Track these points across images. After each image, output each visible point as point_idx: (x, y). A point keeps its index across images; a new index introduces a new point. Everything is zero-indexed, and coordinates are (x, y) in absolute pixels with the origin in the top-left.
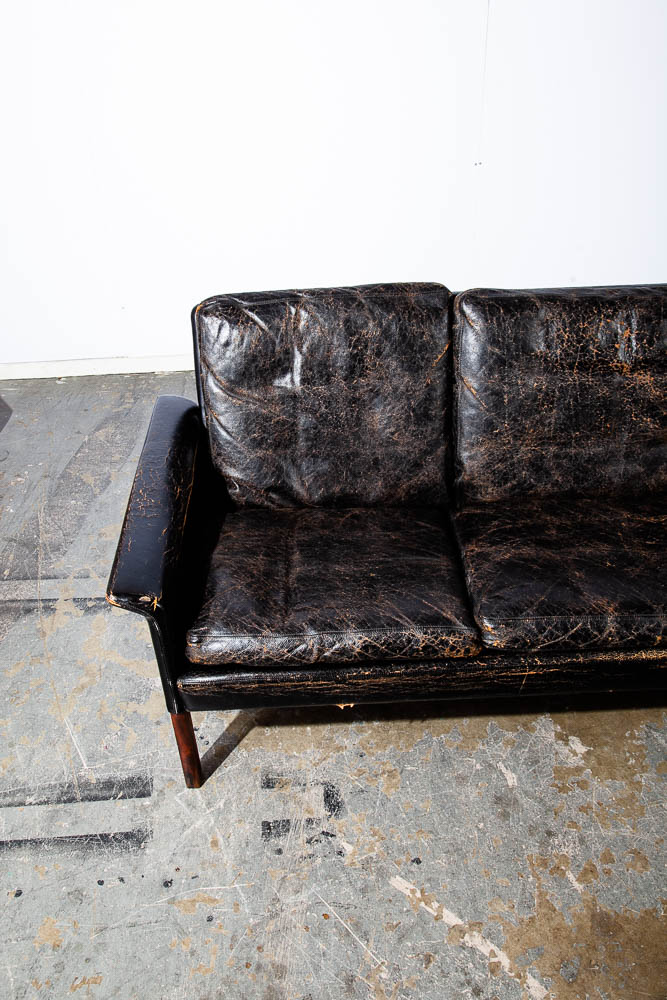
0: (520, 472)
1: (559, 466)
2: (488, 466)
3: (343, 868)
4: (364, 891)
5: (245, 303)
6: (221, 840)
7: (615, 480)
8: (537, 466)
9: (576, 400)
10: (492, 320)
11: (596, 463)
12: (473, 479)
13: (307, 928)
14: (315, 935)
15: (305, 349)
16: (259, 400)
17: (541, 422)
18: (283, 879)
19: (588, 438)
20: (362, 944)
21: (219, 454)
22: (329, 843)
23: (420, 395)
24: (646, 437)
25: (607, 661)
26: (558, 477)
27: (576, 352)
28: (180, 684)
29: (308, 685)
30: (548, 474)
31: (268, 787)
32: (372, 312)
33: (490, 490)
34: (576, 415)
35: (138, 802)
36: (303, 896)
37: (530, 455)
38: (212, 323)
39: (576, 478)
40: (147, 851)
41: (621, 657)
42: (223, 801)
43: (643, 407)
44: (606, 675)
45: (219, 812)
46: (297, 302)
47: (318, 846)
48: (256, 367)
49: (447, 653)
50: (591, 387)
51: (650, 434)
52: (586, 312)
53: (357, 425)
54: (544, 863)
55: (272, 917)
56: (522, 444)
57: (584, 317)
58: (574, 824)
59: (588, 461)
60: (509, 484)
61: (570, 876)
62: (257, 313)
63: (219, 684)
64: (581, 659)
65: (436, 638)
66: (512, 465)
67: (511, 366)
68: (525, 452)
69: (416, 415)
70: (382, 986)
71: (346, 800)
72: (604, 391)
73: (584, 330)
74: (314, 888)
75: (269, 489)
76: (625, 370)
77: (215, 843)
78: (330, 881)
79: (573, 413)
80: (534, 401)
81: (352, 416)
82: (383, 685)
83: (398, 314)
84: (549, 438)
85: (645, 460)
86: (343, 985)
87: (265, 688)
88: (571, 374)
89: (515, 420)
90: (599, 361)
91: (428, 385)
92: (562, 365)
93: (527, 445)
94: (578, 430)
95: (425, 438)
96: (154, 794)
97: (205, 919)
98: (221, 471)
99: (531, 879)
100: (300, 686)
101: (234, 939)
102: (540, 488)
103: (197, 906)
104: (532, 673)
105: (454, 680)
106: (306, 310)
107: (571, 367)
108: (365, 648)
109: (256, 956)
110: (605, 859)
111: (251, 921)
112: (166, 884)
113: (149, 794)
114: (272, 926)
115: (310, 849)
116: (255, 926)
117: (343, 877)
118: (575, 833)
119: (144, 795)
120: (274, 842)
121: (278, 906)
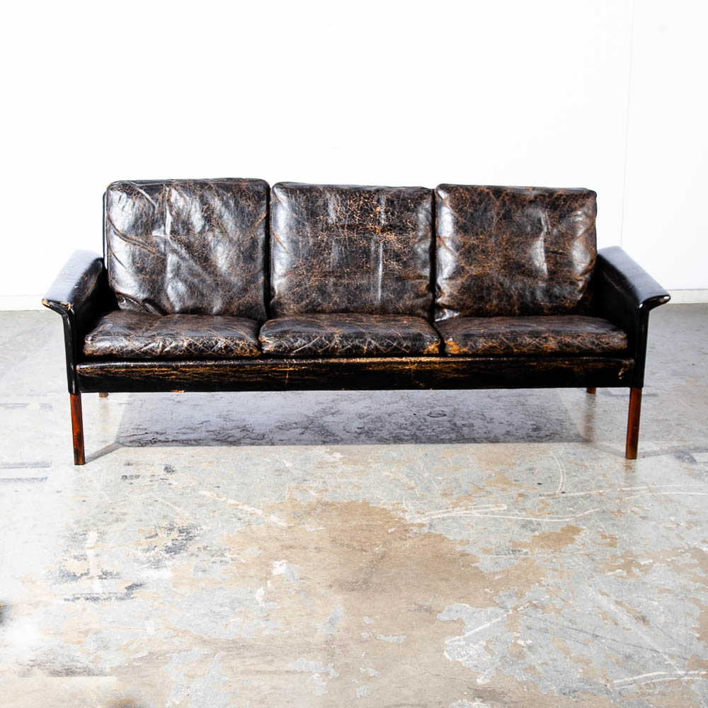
0: (311, 294)
1: (337, 291)
2: (290, 289)
3: (170, 488)
4: (181, 494)
5: (138, 185)
6: (94, 480)
7: (375, 303)
8: (322, 290)
9: (346, 247)
10: (292, 197)
11: (361, 290)
12: (280, 298)
13: (143, 504)
14: (148, 505)
15: (174, 213)
16: (142, 243)
17: (324, 261)
18: (132, 491)
19: (355, 273)
20: (177, 508)
21: (114, 278)
22: (164, 481)
23: (247, 244)
24: (394, 275)
25: (336, 363)
26: (336, 298)
27: (345, 218)
28: (78, 367)
29: (156, 371)
30: (330, 296)
31: (128, 465)
32: (217, 192)
33: (292, 306)
34: (346, 257)
35: (42, 469)
36: (144, 496)
37: (317, 283)
38: (115, 195)
39: (349, 299)
40: (46, 483)
41: (344, 361)
42: (98, 469)
43: (390, 255)
44: (337, 373)
45: (95, 472)
46: (170, 185)
47: (155, 482)
48: (142, 222)
49: (238, 351)
50: (356, 240)
51: (396, 272)
52: (351, 195)
53: (205, 262)
54: (297, 488)
55: (122, 501)
56: (311, 276)
57: (350, 198)
58: (322, 478)
59: (355, 289)
60: (304, 302)
61: (312, 492)
62: (145, 190)
63: (102, 368)
64: (320, 361)
65: (232, 342)
66: (306, 289)
67: (303, 225)
68: (313, 282)
69: (244, 256)
70: (184, 518)
71: (178, 470)
72: (363, 243)
73: (350, 205)
74: (151, 493)
75: (145, 300)
76: (377, 231)
77: (90, 481)
78: (161, 492)
79: (344, 256)
80: (319, 247)
81: (202, 256)
82: (201, 374)
83: (233, 193)
84: (329, 272)
85: (394, 290)
86: (162, 517)
87: (130, 372)
88: (343, 232)
89: (307, 259)
90: (360, 224)
91: (252, 238)
92: (337, 226)
93: (315, 277)
94: (348, 268)
95: (250, 272)
96: (53, 467)
97: (81, 501)
98: (114, 289)
99: (287, 492)
100: (151, 371)
101: (98, 506)
102: (325, 305)
103: (76, 497)
104: (291, 369)
105: (244, 372)
106: (175, 189)
107: (343, 227)
108: (190, 345)
109: (111, 510)
110: (336, 487)
111: (110, 502)
112: (58, 492)
113: (49, 467)
114: (122, 503)
115: (151, 483)
116: (111, 503)
117: (170, 491)
118: (321, 480)
119: (46, 467)
120: (128, 481)
121: (127, 498)
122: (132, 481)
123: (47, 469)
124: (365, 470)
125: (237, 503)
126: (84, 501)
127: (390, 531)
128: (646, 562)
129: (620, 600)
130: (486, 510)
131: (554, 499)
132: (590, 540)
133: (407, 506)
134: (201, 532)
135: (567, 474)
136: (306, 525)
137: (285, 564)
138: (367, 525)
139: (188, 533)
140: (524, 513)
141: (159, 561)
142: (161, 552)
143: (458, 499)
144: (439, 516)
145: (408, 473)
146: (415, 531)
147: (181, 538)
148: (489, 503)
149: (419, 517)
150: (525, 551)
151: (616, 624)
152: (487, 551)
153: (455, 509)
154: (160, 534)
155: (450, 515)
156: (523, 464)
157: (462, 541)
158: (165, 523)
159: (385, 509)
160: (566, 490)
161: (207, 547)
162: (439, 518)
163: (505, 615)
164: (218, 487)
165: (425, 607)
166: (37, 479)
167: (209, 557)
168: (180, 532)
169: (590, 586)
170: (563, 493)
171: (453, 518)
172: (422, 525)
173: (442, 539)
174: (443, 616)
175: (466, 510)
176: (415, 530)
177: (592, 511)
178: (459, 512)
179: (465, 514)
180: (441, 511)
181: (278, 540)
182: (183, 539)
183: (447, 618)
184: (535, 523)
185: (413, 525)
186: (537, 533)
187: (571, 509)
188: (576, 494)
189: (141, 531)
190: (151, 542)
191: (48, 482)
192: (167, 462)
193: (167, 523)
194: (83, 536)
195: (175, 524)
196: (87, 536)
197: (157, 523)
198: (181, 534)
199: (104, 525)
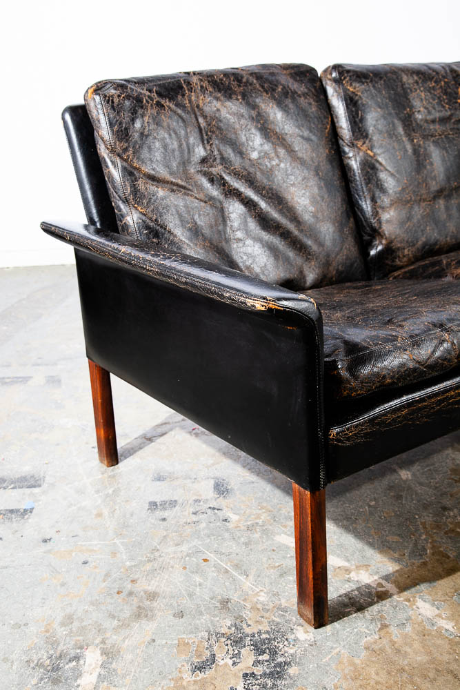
3: (227, 530)
4: (246, 544)
6: (106, 512)
13: (185, 568)
14: (193, 572)
18: (165, 537)
20: (242, 578)
22: (215, 514)
31: (159, 480)
35: (28, 491)
36: (185, 548)
40: (30, 521)
42: (112, 489)
45: (107, 495)
47: (202, 516)
54: (438, 527)
55: (149, 561)
70: (259, 606)
71: (236, 488)
74: (196, 542)
77: (99, 515)
78: (212, 538)
86: (218, 605)
96: (45, 486)
97: (80, 563)
99: (424, 537)
101: (107, 575)
103: (74, 554)
109: (129, 586)
111: (128, 563)
112: (45, 541)
113: (40, 486)
114: (148, 567)
115: (195, 518)
116: (131, 567)
117: (226, 535)
119: (35, 487)
120: (159, 514)
121: (157, 554)
122: (166, 514)
123: (36, 490)
125: (346, 564)
126: (85, 563)
139: (274, 652)
147: (260, 669)
158: (225, 624)
166: (18, 511)
168: (258, 650)
182: (264, 675)
189: (183, 645)
190: (203, 683)
191: (32, 520)
192: (218, 474)
193: (229, 624)
194: (74, 663)
195: (244, 626)
196: (82, 662)
197: (212, 622)
198: (260, 658)
199: (116, 630)
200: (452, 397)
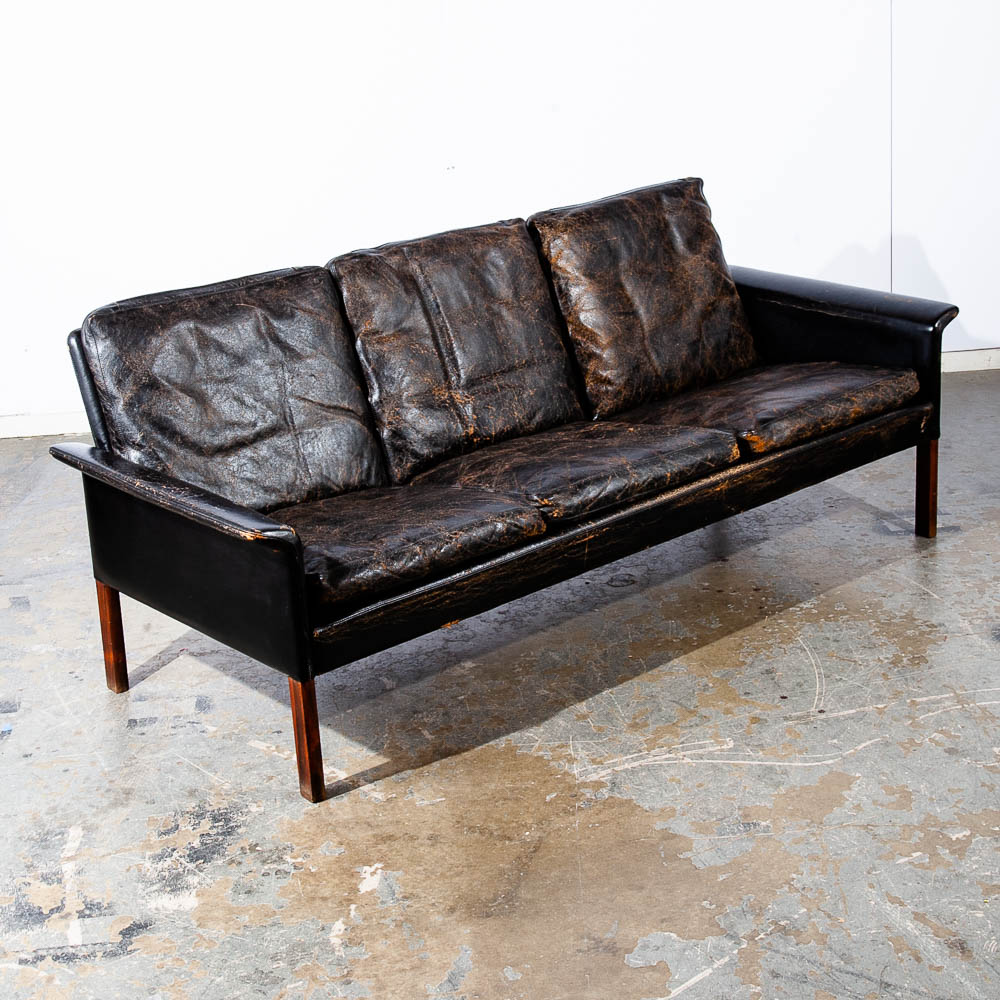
3: (204, 740)
4: (220, 749)
6: (85, 731)
13: (159, 770)
14: (166, 773)
18: (143, 747)
20: (210, 774)
22: (194, 727)
31: (140, 700)
35: (4, 715)
36: (160, 755)
40: (9, 741)
47: (180, 730)
54: (403, 727)
55: (127, 766)
58: (442, 706)
61: (425, 733)
70: (222, 792)
71: (218, 704)
74: (172, 750)
77: (79, 733)
78: (188, 746)
86: (186, 793)
96: (21, 711)
97: (61, 771)
99: (386, 735)
101: (87, 778)
103: (54, 765)
109: (107, 785)
110: (463, 722)
111: (106, 769)
112: (26, 756)
113: (15, 711)
114: (126, 771)
115: (173, 731)
116: (109, 772)
117: (202, 744)
118: (441, 710)
119: (10, 712)
120: (138, 729)
121: (134, 761)
122: (144, 729)
123: (13, 715)
124: (509, 688)
126: (66, 771)
127: (548, 798)
128: (960, 836)
129: (921, 910)
130: (701, 751)
131: (807, 723)
132: (868, 797)
133: (576, 750)
134: (249, 819)
135: (827, 677)
136: (416, 795)
137: (379, 871)
138: (512, 790)
139: (228, 820)
140: (761, 753)
141: (178, 877)
142: (182, 860)
143: (656, 732)
144: (627, 766)
145: (578, 689)
146: (588, 795)
147: (215, 831)
148: (705, 738)
149: (595, 771)
150: (763, 823)
151: (918, 959)
152: (702, 828)
153: (653, 752)
154: (182, 828)
155: (643, 762)
156: (756, 663)
157: (662, 810)
158: (191, 805)
159: (542, 757)
160: (825, 706)
161: (257, 845)
162: (626, 771)
163: (736, 952)
164: (279, 732)
165: (605, 943)
167: (259, 864)
168: (215, 819)
169: (871, 886)
170: (821, 712)
171: (648, 768)
172: (599, 785)
173: (630, 806)
174: (634, 960)
175: (669, 752)
176: (589, 793)
177: (868, 743)
178: (658, 757)
179: (666, 759)
180: (629, 757)
181: (369, 825)
182: (218, 834)
183: (641, 963)
184: (779, 772)
185: (584, 785)
186: (782, 790)
187: (835, 741)
188: (841, 713)
189: (152, 821)
190: (167, 841)
191: (11, 740)
192: (201, 692)
193: (194, 805)
194: (60, 836)
195: (207, 805)
196: (66, 835)
197: (179, 805)
198: (216, 824)
199: (94, 815)
200: (425, 600)
